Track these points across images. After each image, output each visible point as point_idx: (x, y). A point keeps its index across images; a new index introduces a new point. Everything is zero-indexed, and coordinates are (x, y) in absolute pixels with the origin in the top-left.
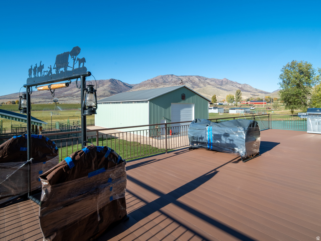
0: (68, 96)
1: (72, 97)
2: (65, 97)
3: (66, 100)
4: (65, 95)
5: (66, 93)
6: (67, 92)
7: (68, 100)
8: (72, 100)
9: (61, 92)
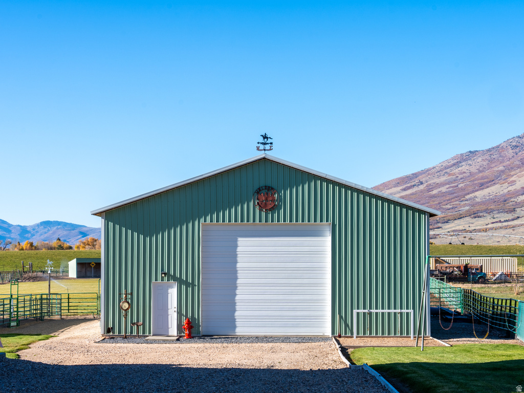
0: (489, 211)
1: (510, 216)
2: (475, 215)
3: (480, 231)
4: (478, 208)
5: (481, 195)
6: (485, 192)
7: (486, 230)
8: (506, 228)
9: (462, 189)
